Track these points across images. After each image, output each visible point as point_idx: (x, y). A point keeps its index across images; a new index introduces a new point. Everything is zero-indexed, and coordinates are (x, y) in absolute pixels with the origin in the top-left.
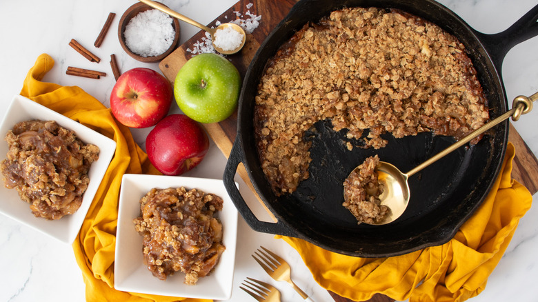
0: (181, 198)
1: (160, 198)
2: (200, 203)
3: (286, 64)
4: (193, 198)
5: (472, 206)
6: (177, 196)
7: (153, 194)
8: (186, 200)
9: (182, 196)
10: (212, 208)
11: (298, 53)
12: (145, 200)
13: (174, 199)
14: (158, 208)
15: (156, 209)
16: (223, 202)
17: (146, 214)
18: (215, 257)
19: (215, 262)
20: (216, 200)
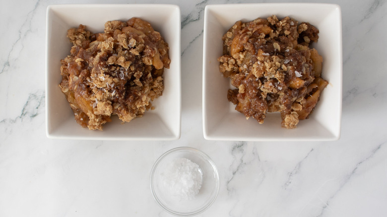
0: (275, 27)
1: (250, 29)
2: (296, 32)
4: (288, 26)
6: (270, 25)
7: (240, 27)
8: (280, 29)
9: (275, 25)
10: (307, 39)
12: (229, 35)
13: (267, 29)
14: (250, 40)
15: (248, 41)
16: (318, 32)
17: (234, 50)
18: (316, 94)
19: (317, 99)
20: (311, 30)
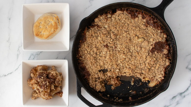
3: (85, 45)
5: (172, 72)
11: (88, 39)
